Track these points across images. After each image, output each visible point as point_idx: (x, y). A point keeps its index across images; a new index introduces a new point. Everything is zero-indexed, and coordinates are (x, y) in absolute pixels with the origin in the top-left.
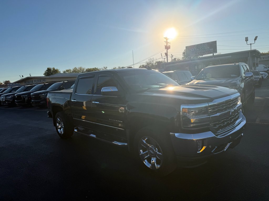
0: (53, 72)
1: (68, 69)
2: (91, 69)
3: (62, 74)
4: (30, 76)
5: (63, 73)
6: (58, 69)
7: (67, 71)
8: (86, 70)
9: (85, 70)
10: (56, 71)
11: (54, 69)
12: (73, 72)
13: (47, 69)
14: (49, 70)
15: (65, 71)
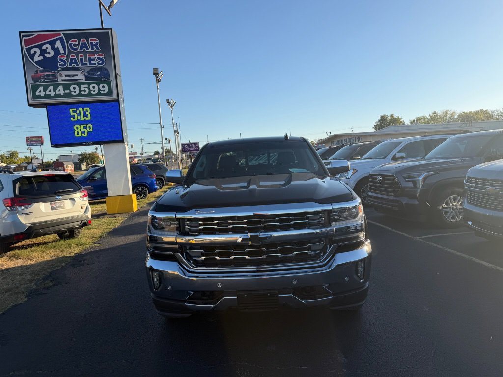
0: (390, 123)
1: (420, 116)
2: (470, 112)
3: (408, 126)
4: (352, 130)
5: (409, 124)
6: (400, 117)
7: (418, 119)
8: (459, 117)
9: (456, 116)
10: (395, 121)
11: (392, 116)
12: (429, 121)
13: (380, 118)
14: (383, 119)
15: (414, 121)
